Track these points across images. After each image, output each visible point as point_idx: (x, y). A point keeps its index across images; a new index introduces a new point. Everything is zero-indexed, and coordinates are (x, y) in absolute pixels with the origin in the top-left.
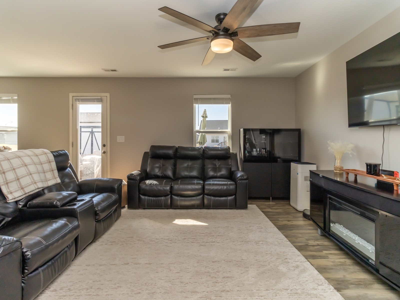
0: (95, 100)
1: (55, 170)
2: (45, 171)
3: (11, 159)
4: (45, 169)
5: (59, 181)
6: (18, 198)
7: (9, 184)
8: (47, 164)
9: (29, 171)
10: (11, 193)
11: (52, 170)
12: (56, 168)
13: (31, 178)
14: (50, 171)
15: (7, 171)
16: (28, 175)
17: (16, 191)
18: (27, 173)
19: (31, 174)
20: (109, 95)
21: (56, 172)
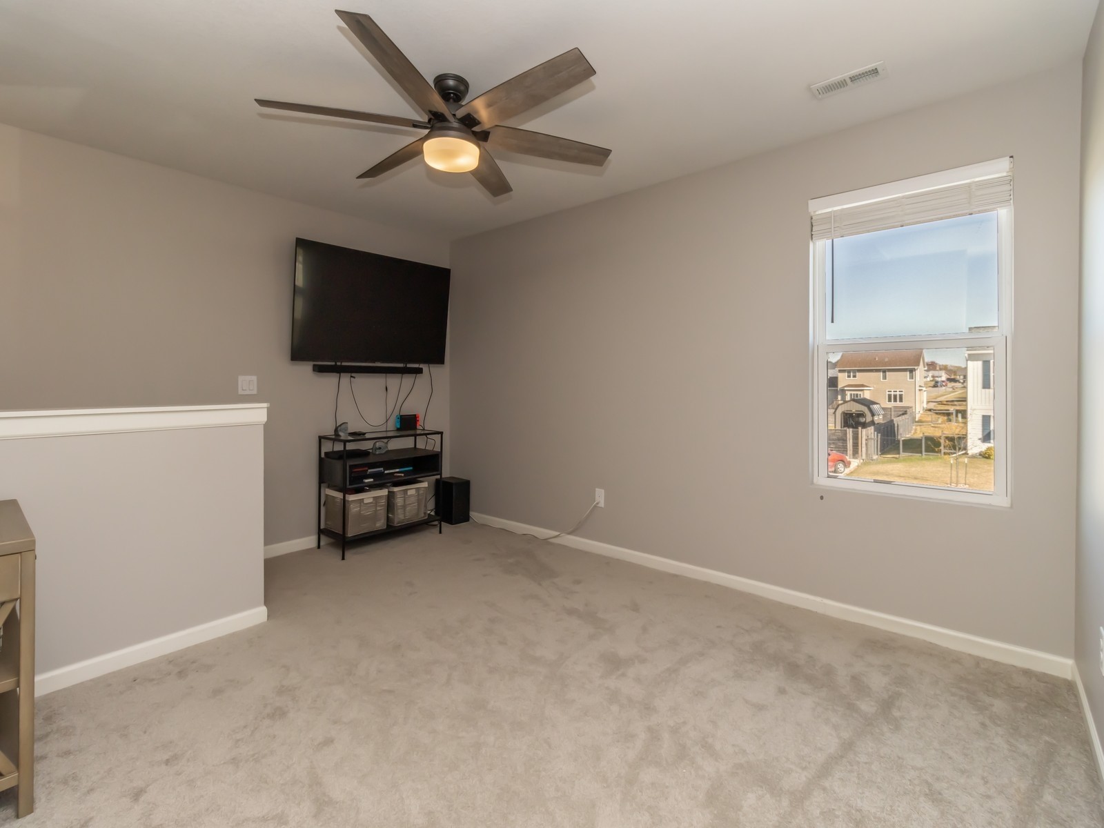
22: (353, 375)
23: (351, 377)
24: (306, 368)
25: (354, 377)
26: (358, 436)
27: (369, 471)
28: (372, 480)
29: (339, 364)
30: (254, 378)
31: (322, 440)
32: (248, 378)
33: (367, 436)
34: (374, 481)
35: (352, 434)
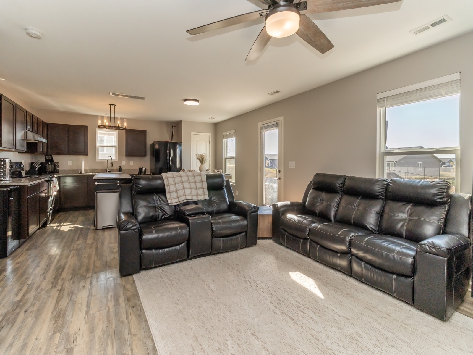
0: (273, 125)
1: (205, 188)
2: (198, 188)
3: (176, 177)
4: (198, 187)
5: (207, 197)
6: (175, 204)
7: (171, 193)
8: (200, 183)
9: (183, 186)
10: (171, 199)
11: (203, 188)
12: (206, 187)
13: (184, 192)
14: (201, 189)
15: (171, 185)
16: (182, 189)
17: (174, 199)
18: (182, 188)
19: (184, 189)
20: (283, 118)
21: (206, 190)
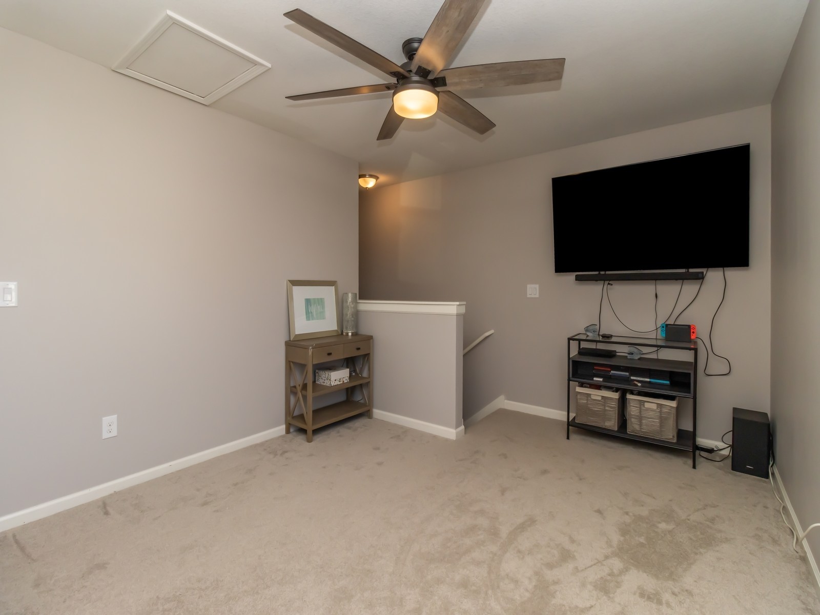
22: (611, 282)
23: (609, 284)
24: (570, 277)
25: (612, 285)
26: (607, 338)
27: (612, 372)
28: (601, 380)
29: (602, 273)
30: (537, 286)
31: (571, 341)
32: (533, 286)
33: (613, 339)
34: (603, 381)
35: (604, 336)
